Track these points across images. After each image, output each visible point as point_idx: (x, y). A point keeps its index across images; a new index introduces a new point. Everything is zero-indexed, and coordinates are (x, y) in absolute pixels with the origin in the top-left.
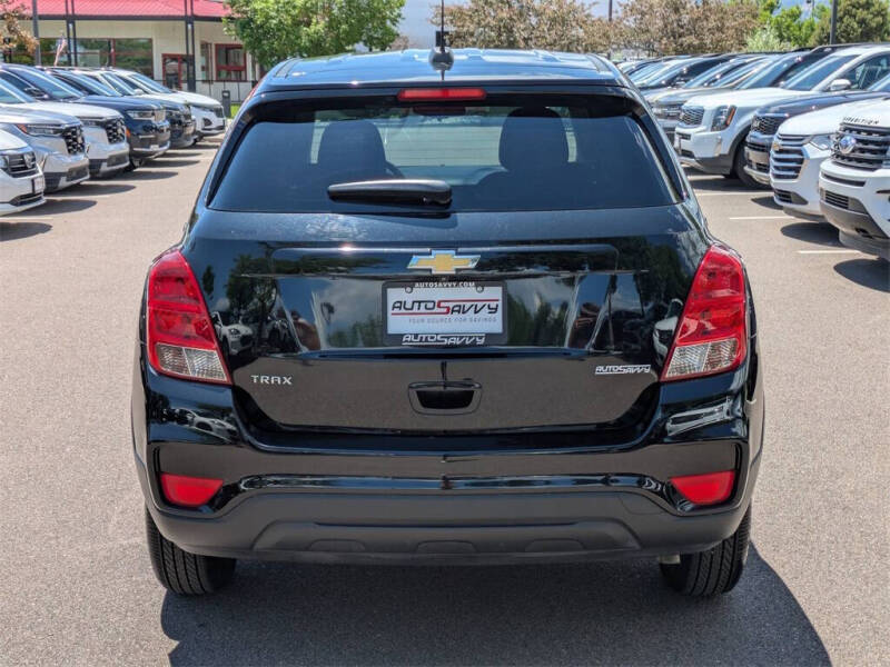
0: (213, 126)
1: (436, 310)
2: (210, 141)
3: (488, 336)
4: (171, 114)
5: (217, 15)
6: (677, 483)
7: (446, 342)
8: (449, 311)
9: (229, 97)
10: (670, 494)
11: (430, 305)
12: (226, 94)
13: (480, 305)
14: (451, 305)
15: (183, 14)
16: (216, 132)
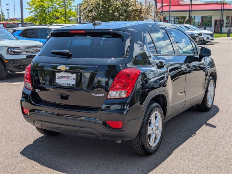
0: (210, 39)
1: (64, 78)
2: (210, 43)
3: (73, 85)
4: (192, 36)
5: (230, 9)
6: (107, 122)
7: (65, 85)
8: (66, 79)
9: (229, 31)
10: (105, 124)
11: (63, 77)
12: (229, 30)
13: (72, 78)
14: (67, 77)
15: (221, 9)
16: (210, 41)
